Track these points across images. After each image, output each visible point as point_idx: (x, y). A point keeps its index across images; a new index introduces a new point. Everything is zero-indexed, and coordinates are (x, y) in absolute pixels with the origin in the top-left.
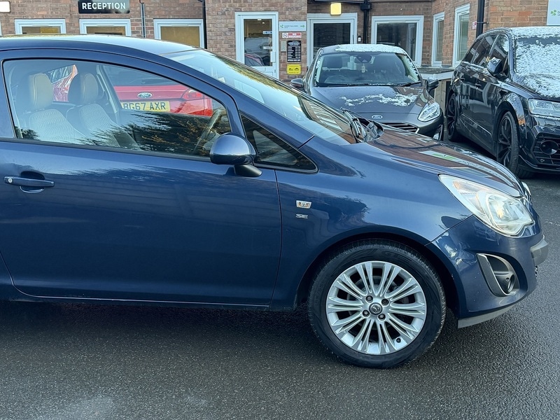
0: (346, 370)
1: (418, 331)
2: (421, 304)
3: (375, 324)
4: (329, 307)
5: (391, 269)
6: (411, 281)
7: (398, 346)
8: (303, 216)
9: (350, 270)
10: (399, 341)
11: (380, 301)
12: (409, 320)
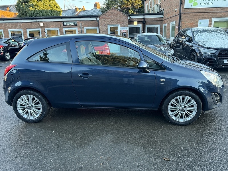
0: (174, 126)
1: (194, 115)
2: (196, 108)
3: (182, 114)
4: (169, 109)
5: (187, 98)
6: (193, 101)
7: (188, 119)
8: (163, 83)
9: (175, 98)
10: (188, 118)
11: (184, 107)
12: (191, 112)
